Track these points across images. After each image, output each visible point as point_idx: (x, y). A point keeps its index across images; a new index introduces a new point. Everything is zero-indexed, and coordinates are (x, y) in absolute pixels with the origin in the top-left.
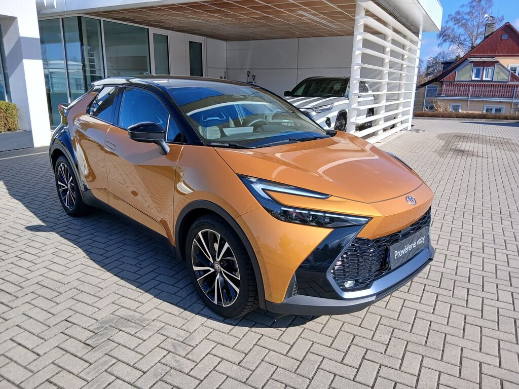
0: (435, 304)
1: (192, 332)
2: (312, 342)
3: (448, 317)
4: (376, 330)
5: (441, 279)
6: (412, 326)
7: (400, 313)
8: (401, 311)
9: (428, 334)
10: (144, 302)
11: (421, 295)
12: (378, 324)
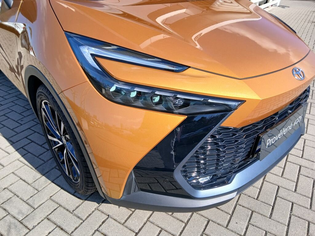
0: (298, 179)
1: (36, 207)
2: (160, 229)
3: (310, 196)
4: (233, 212)
5: (304, 147)
6: (273, 209)
7: (260, 189)
8: (261, 187)
9: (289, 222)
10: (5, 165)
11: (283, 167)
12: (236, 204)
